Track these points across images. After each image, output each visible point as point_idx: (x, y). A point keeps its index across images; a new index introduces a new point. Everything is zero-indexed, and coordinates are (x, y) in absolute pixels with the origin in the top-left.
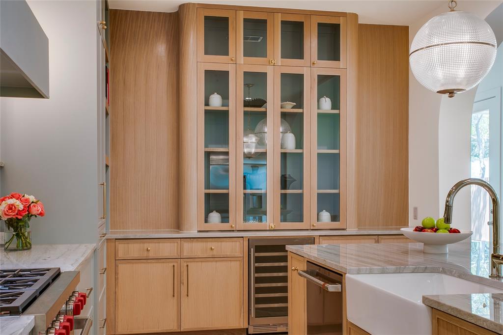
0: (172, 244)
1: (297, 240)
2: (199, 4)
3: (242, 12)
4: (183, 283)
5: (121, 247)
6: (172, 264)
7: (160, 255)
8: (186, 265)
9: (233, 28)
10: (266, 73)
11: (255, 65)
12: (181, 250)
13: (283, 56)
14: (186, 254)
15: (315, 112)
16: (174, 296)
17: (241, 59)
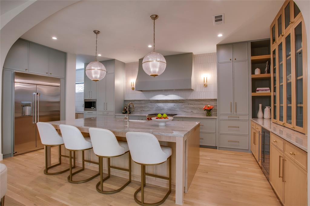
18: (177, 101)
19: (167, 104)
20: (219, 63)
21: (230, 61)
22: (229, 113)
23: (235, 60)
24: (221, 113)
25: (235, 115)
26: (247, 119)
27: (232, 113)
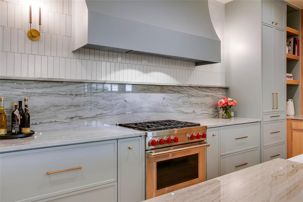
18: (169, 88)
19: (148, 94)
20: (263, 24)
21: (272, 24)
22: (271, 110)
23: (276, 26)
24: (264, 111)
25: (276, 113)
26: (284, 118)
27: (273, 110)
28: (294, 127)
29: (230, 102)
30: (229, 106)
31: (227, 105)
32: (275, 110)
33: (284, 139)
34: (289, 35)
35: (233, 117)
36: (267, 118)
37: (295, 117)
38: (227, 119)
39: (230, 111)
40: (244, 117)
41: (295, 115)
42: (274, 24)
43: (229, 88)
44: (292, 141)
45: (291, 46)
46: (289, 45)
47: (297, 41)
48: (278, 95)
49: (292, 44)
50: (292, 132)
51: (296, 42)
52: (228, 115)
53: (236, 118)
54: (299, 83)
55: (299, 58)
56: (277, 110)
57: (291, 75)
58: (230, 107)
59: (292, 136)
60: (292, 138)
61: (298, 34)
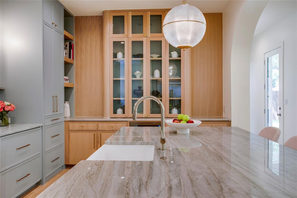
0: (94, 124)
1: (154, 123)
2: (110, 10)
3: (131, 13)
4: (99, 142)
5: (71, 125)
6: (93, 133)
7: (88, 129)
8: (100, 133)
9: (127, 20)
10: (143, 41)
11: (137, 37)
12: (98, 126)
13: (152, 32)
14: (100, 129)
15: (168, 58)
16: (94, 148)
17: (131, 35)
20: (44, 23)
21: (51, 25)
22: (52, 114)
23: (55, 27)
24: (46, 115)
25: (56, 115)
26: (62, 120)
27: (54, 113)
28: (71, 128)
29: (7, 107)
30: (6, 111)
31: (4, 110)
32: (55, 113)
33: (63, 142)
34: (66, 39)
35: (10, 124)
36: (48, 122)
37: (70, 118)
38: (4, 127)
39: (7, 117)
40: (23, 123)
41: (70, 117)
42: (54, 25)
43: (4, 89)
44: (69, 142)
45: (67, 49)
46: (66, 48)
47: (72, 45)
48: (58, 97)
49: (68, 47)
50: (70, 133)
51: (71, 47)
52: (5, 122)
53: (14, 125)
54: (74, 85)
55: (73, 62)
56: (57, 112)
57: (67, 78)
58: (7, 113)
59: (70, 137)
60: (69, 139)
61: (73, 39)
